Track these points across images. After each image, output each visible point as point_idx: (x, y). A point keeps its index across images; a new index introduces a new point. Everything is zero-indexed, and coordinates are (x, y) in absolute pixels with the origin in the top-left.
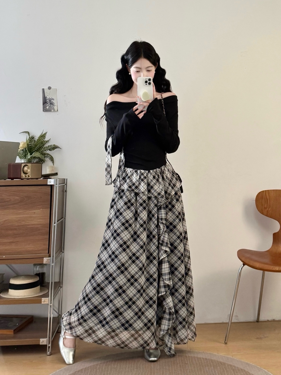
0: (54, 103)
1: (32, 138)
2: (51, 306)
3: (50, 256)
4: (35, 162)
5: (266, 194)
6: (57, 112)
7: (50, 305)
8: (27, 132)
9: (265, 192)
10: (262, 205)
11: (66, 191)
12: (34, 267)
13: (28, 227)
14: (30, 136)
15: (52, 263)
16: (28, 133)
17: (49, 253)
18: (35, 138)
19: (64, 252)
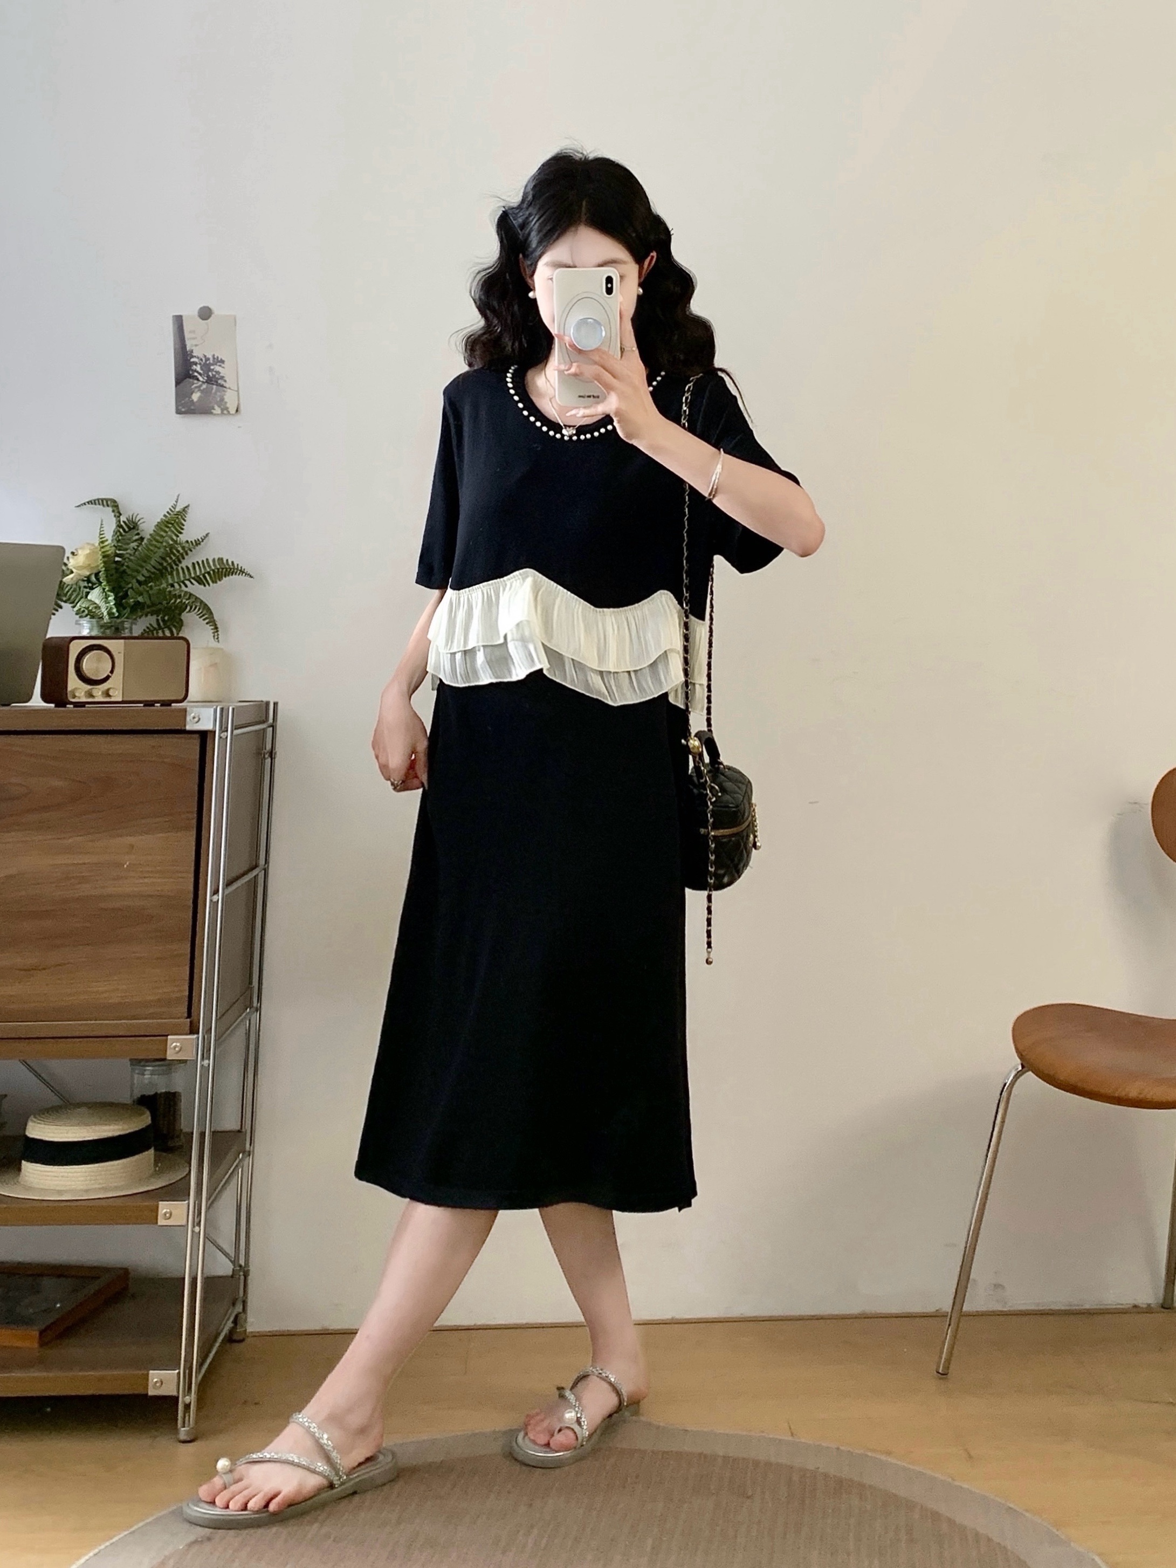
0: (222, 378)
1: (130, 529)
2: (196, 1235)
3: (193, 1030)
4: (136, 633)
6: (238, 417)
7: (193, 1231)
8: (107, 500)
11: (272, 754)
12: (133, 1070)
13: (102, 905)
14: (123, 518)
15: (203, 1058)
16: (114, 505)
17: (189, 1015)
18: (142, 526)
19: (259, 1009)
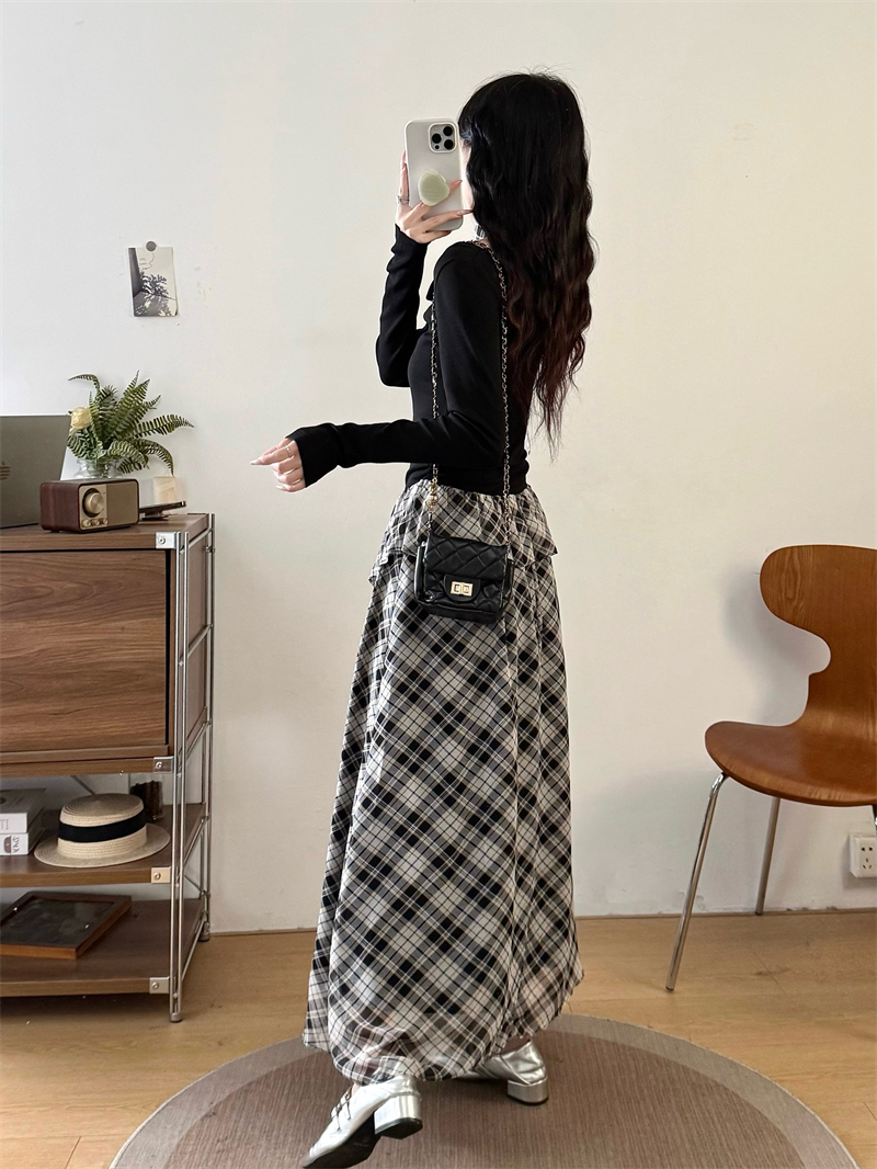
0: (165, 291)
1: (107, 396)
2: (177, 889)
3: (171, 752)
5: (791, 557)
6: (177, 320)
7: (175, 887)
8: (90, 376)
9: (789, 552)
10: (780, 591)
11: (212, 550)
13: (105, 669)
14: (101, 389)
15: (177, 773)
16: (95, 379)
17: (167, 743)
18: (115, 394)
19: (211, 723)
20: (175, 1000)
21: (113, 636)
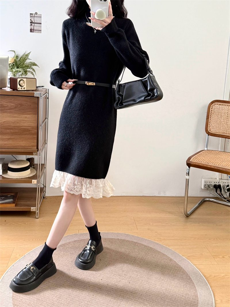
7: (38, 185)
11: (48, 98)
13: (21, 128)
15: (39, 156)
17: (37, 149)
19: (47, 143)
20: (37, 213)
21: (23, 119)
